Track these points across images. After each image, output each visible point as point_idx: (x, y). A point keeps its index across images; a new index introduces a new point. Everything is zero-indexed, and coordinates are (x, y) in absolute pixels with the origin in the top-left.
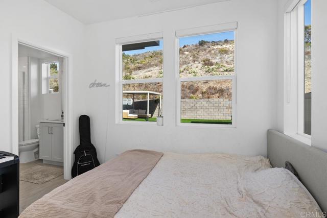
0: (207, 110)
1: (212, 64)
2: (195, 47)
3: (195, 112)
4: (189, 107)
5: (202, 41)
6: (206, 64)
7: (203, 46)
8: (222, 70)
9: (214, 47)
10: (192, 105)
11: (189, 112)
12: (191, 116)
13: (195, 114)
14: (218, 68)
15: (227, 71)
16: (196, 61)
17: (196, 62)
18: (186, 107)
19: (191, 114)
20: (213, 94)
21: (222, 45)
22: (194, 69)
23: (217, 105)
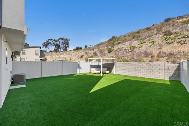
0: (147, 70)
1: (171, 34)
2: (161, 24)
3: (138, 71)
4: (133, 68)
5: (168, 18)
6: (165, 35)
7: (168, 22)
8: (179, 37)
9: (179, 21)
10: (135, 66)
11: (133, 71)
12: (135, 74)
13: (138, 73)
14: (176, 36)
15: (184, 37)
16: (158, 33)
17: (158, 35)
18: (132, 68)
19: (135, 73)
20: (162, 57)
21: (187, 18)
22: (154, 40)
23: (156, 67)
